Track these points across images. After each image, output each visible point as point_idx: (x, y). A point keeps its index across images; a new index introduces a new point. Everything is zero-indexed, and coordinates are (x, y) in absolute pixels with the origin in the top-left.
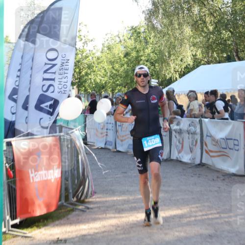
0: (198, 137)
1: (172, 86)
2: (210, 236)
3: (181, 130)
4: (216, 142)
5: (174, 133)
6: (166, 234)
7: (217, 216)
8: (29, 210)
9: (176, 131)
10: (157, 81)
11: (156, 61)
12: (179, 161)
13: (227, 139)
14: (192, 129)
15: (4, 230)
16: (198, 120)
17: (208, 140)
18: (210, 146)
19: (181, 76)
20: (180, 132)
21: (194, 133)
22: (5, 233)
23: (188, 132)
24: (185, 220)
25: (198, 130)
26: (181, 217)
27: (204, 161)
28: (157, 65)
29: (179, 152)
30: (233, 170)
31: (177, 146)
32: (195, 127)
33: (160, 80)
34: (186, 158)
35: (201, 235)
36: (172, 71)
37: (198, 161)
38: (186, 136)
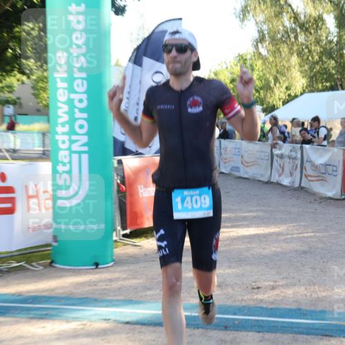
0: (299, 162)
1: (275, 113)
2: (305, 252)
3: (282, 155)
4: (315, 167)
5: (275, 158)
6: (264, 249)
7: (312, 234)
8: (138, 222)
9: (277, 156)
10: (261, 107)
11: (261, 88)
12: (279, 184)
13: (326, 165)
14: (293, 154)
15: (115, 238)
16: (299, 146)
17: (307, 165)
18: (309, 171)
19: (285, 103)
20: (281, 156)
21: (295, 158)
22: (116, 241)
23: (290, 157)
24: (282, 238)
25: (299, 156)
26: (278, 234)
27: (303, 185)
28: (262, 91)
29: (280, 175)
30: (330, 194)
31: (277, 170)
32: (296, 152)
33: (265, 106)
34: (286, 181)
35: (296, 251)
36: (277, 98)
37: (297, 185)
38: (287, 160)
